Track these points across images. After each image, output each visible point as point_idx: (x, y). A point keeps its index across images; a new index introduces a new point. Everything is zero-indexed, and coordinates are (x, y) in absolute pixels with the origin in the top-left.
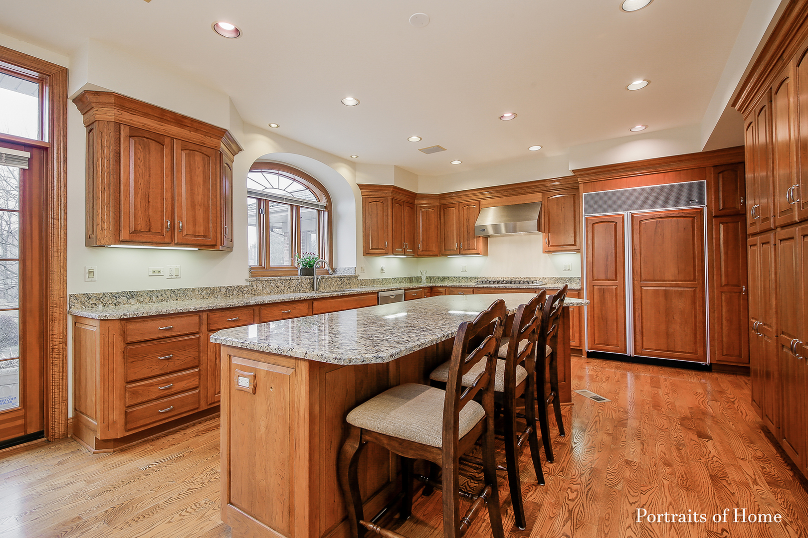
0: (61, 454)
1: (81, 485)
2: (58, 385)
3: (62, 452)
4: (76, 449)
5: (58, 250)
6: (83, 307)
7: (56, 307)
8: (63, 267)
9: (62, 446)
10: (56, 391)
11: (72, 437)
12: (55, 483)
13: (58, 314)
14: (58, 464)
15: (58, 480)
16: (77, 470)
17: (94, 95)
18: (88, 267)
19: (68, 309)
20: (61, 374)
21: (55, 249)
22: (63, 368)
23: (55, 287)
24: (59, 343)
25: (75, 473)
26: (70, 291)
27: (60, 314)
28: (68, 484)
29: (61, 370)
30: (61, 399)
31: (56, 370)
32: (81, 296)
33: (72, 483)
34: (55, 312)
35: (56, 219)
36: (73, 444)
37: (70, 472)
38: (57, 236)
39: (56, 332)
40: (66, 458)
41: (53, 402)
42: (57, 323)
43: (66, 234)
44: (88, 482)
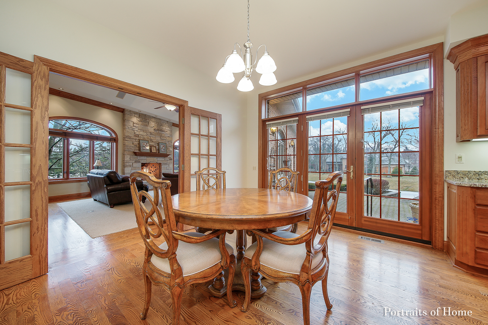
0: (436, 257)
1: (437, 277)
2: (438, 220)
3: (437, 257)
4: (445, 259)
5: (438, 146)
6: (454, 178)
7: (437, 177)
8: (441, 155)
9: (438, 254)
10: (437, 222)
11: (445, 252)
12: (425, 268)
13: (439, 181)
14: (431, 261)
15: (427, 267)
16: (440, 269)
17: (457, 48)
18: (458, 155)
19: (445, 179)
20: (440, 214)
21: (437, 145)
22: (441, 211)
23: (437, 166)
24: (439, 197)
25: (438, 269)
26: (446, 168)
27: (440, 181)
28: (431, 272)
29: (440, 212)
30: (440, 228)
31: (437, 211)
32: (453, 172)
33: (433, 273)
34: (438, 180)
35: (437, 129)
36: (445, 256)
37: (435, 268)
38: (438, 138)
39: (437, 190)
40: (437, 260)
41: (436, 228)
42: (438, 186)
43: (443, 136)
44: (442, 278)
